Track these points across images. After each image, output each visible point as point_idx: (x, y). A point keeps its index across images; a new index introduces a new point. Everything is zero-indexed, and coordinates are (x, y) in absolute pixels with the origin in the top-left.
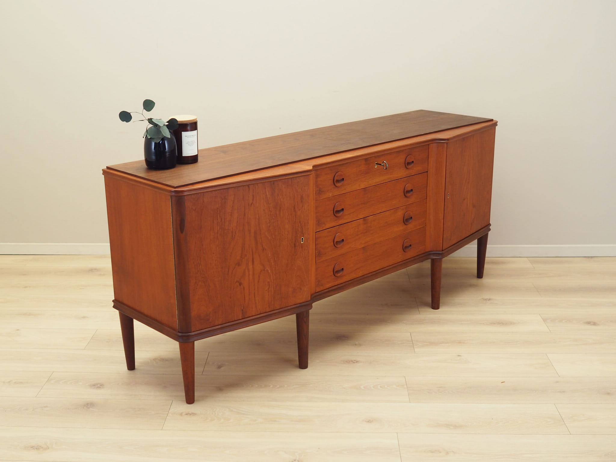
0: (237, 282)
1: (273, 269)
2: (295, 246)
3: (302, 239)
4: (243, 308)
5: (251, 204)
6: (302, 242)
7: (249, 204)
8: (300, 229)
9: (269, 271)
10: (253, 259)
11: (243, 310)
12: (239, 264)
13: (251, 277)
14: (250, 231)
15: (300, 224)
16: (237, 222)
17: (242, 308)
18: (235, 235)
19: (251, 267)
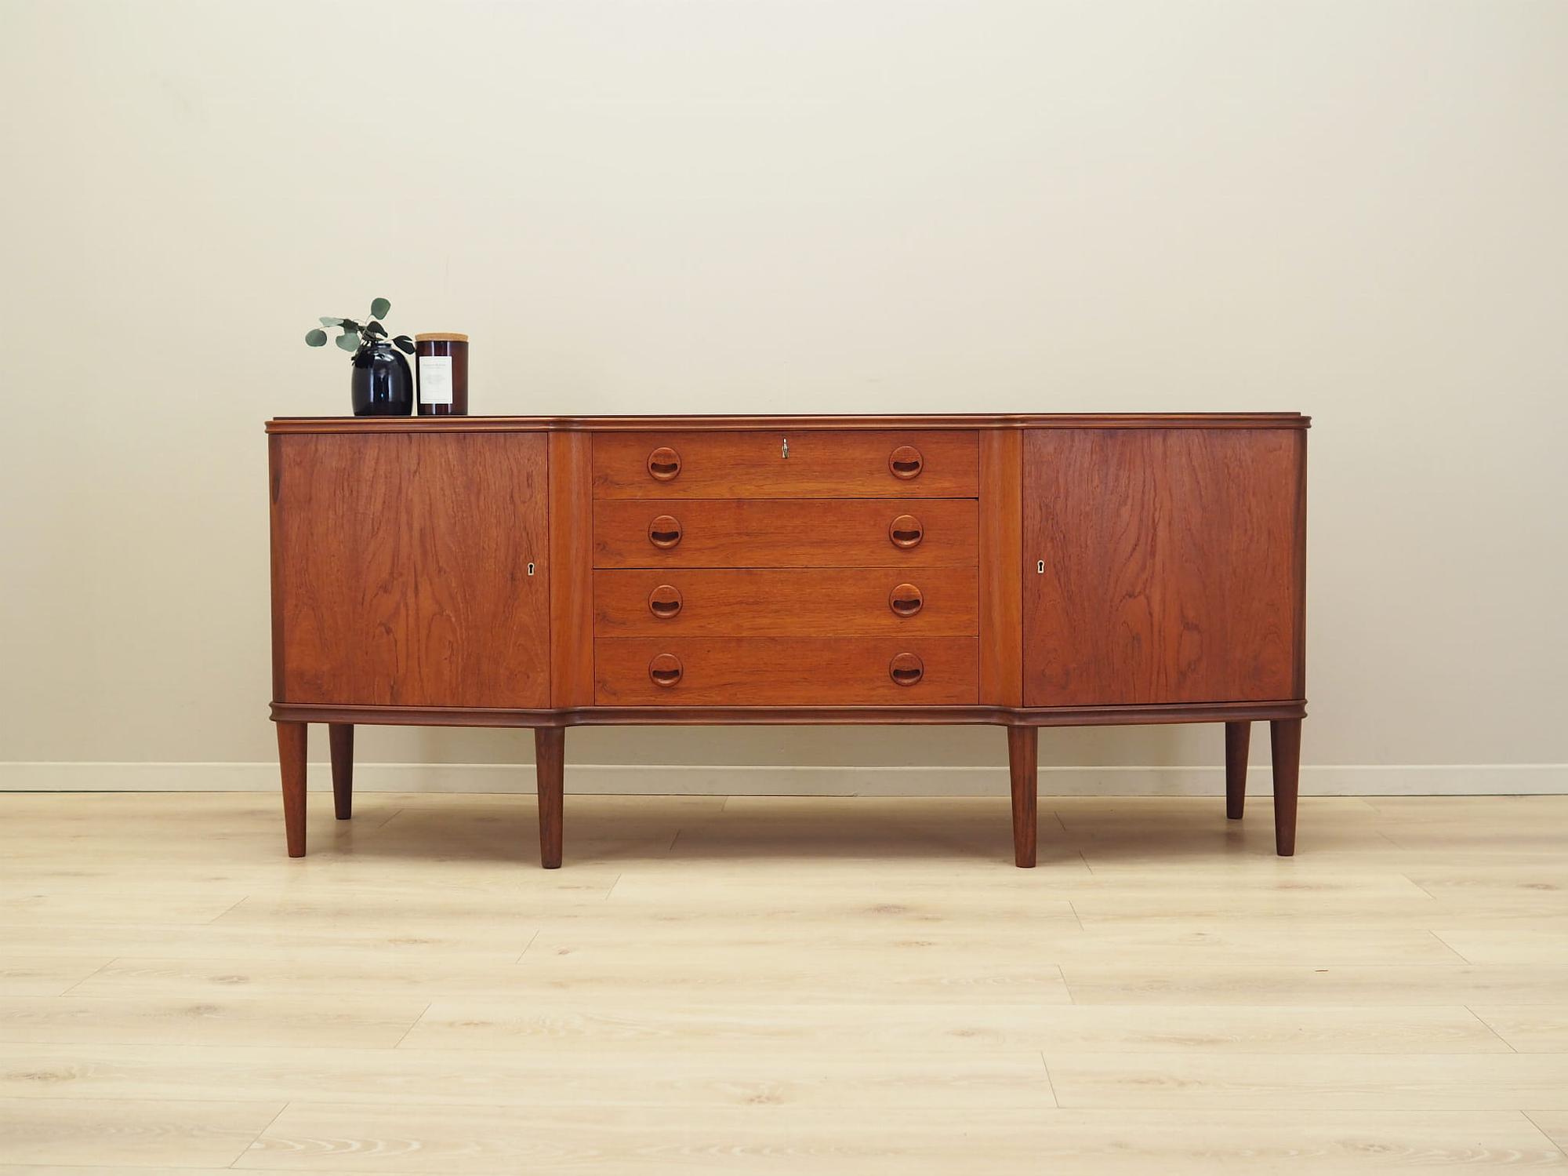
0: (381, 624)
1: (462, 617)
2: (513, 579)
3: (531, 566)
4: (394, 682)
5: (415, 472)
6: (531, 572)
7: (409, 471)
8: (524, 543)
9: (453, 619)
10: (416, 587)
11: (392, 688)
12: (385, 589)
13: (411, 621)
14: (410, 526)
15: (524, 534)
16: (384, 502)
17: (392, 683)
18: (378, 529)
19: (411, 600)
